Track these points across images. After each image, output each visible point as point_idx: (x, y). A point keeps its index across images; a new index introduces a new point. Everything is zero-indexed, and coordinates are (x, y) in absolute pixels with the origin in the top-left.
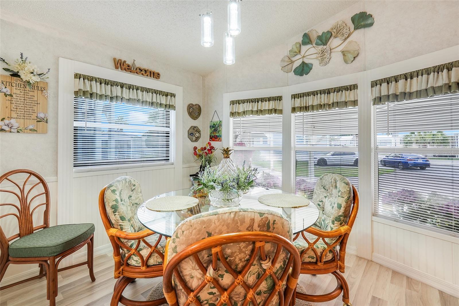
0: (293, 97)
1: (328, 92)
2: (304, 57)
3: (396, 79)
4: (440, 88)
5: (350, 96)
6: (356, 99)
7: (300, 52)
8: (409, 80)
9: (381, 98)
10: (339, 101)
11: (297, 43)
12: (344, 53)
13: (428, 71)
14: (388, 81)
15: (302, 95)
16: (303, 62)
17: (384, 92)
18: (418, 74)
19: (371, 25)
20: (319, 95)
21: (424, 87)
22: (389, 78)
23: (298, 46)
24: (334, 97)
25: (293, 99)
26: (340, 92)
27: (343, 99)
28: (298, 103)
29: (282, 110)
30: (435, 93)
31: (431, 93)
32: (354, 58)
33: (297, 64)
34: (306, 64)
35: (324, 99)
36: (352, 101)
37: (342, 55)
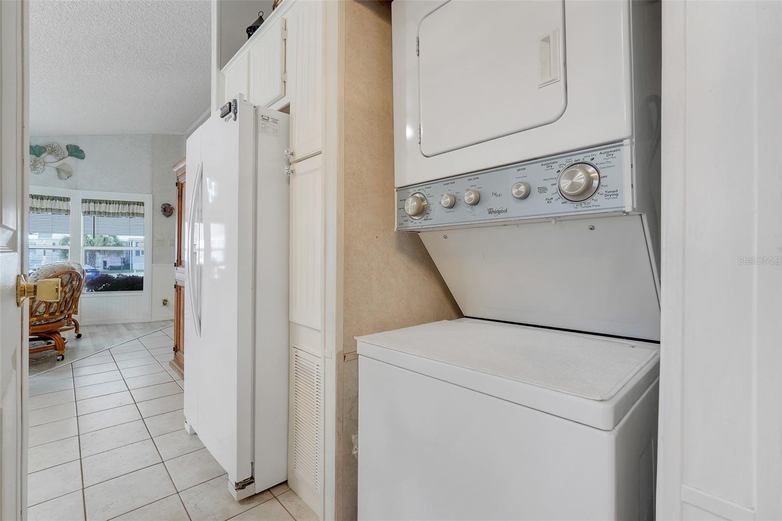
3: (100, 202)
4: (125, 213)
5: (62, 205)
6: (69, 209)
8: (108, 205)
9: (89, 212)
10: (53, 208)
12: (58, 170)
13: (119, 203)
14: (95, 202)
17: (92, 209)
18: (114, 202)
19: (82, 158)
21: (117, 212)
22: (96, 200)
26: (54, 201)
27: (57, 207)
30: (122, 216)
31: (120, 215)
32: (68, 177)
36: (65, 210)
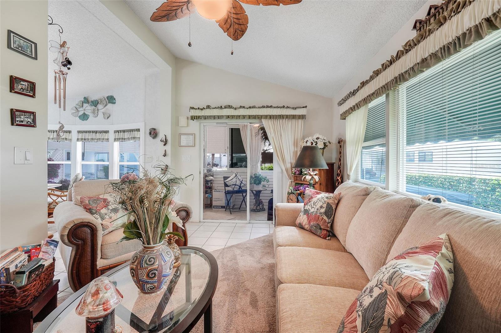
0: (78, 132)
1: (96, 132)
2: (84, 110)
5: (105, 136)
6: (108, 138)
7: (82, 106)
9: (118, 139)
10: (100, 138)
11: (80, 101)
12: (104, 114)
15: (83, 132)
16: (84, 113)
19: (115, 103)
20: (92, 133)
22: (119, 131)
23: (81, 103)
24: (98, 136)
25: (78, 133)
26: (102, 133)
27: (102, 137)
28: (80, 136)
29: (71, 139)
32: (108, 117)
33: (81, 113)
34: (86, 114)
35: (93, 136)
37: (103, 114)
